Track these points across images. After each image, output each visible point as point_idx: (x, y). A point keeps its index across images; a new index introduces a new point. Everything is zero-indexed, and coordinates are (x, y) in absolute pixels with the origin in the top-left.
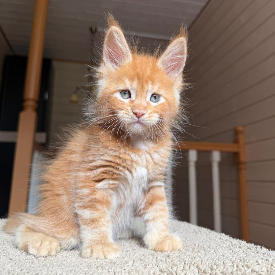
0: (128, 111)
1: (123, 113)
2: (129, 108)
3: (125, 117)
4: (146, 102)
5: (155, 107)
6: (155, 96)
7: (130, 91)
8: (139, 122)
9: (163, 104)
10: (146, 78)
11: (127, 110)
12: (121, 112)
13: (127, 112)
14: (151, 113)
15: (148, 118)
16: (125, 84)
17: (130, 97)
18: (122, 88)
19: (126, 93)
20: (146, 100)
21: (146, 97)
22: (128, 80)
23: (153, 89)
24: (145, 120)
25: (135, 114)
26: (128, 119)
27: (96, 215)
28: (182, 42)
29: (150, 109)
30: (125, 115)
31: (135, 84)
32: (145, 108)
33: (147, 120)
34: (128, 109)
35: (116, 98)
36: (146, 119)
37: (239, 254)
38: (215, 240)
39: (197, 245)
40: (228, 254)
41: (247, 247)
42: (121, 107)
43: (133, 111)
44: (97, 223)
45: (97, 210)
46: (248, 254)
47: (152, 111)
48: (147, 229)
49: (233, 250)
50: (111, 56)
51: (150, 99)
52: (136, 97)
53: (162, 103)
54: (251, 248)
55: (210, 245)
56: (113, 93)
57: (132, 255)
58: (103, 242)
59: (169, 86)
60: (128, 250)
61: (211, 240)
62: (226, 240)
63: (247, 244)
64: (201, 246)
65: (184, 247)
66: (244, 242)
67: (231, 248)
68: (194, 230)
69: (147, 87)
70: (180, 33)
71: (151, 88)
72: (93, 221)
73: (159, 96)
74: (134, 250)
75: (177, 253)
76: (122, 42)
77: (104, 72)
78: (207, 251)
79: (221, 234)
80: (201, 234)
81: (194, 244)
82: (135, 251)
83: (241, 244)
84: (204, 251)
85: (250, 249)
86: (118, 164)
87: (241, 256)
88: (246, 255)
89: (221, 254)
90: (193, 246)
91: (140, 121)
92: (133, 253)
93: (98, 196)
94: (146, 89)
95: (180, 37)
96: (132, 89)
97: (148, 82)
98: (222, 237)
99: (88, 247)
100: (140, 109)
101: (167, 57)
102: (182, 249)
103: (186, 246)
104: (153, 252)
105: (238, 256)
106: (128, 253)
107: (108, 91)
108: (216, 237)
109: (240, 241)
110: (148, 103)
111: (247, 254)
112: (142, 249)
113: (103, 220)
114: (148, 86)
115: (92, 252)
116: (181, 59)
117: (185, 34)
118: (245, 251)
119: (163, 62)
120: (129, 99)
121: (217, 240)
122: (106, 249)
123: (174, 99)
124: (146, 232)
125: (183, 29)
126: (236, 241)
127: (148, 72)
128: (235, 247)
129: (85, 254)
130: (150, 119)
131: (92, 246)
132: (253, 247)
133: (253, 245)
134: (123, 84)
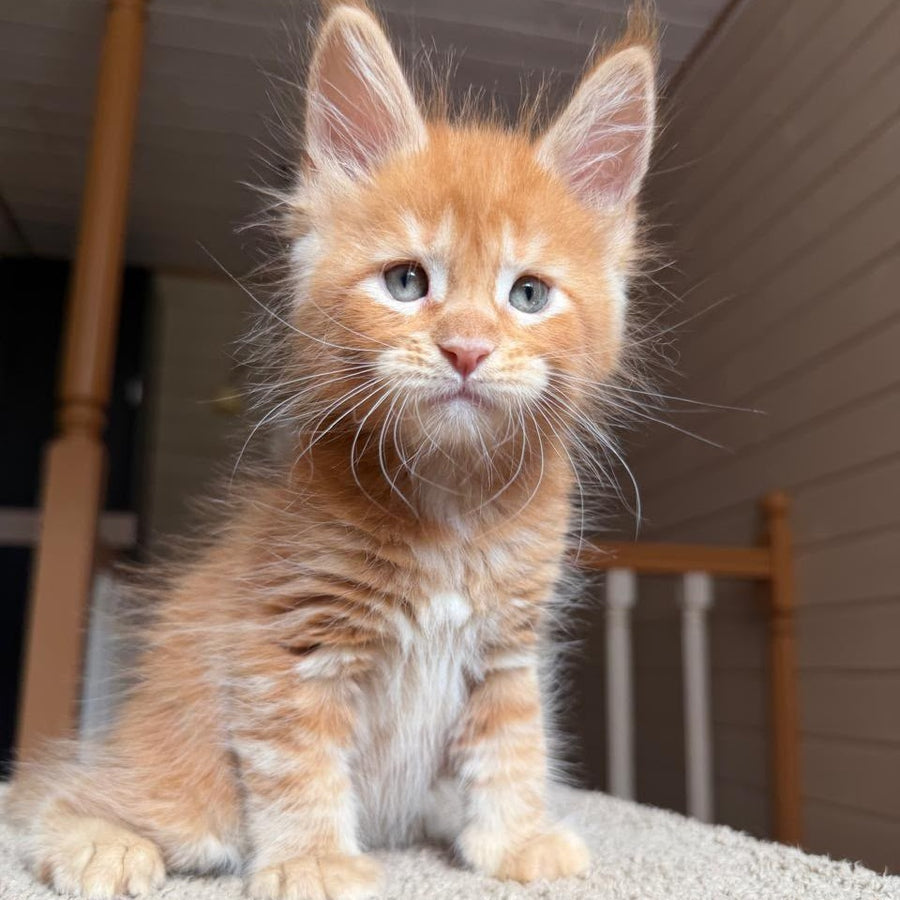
0: (418, 350)
1: (399, 359)
2: (423, 337)
3: (409, 374)
4: (495, 306)
5: (532, 330)
6: (530, 287)
7: (423, 266)
8: (465, 394)
9: (561, 319)
10: (488, 208)
11: (414, 345)
12: (392, 353)
13: (414, 354)
14: (520, 353)
15: (503, 369)
16: (401, 235)
17: (424, 290)
18: (388, 253)
19: (407, 275)
20: (492, 299)
21: (491, 289)
22: (414, 221)
23: (520, 255)
24: (492, 381)
25: (450, 355)
26: (421, 382)
27: (293, 764)
28: (635, 68)
29: (511, 335)
30: (405, 367)
31: (445, 236)
32: (491, 330)
33: (500, 381)
34: (415, 342)
35: (368, 301)
36: (497, 376)
37: (780, 887)
38: (698, 847)
39: (638, 860)
40: (745, 886)
41: (807, 865)
42: (390, 332)
43: (439, 346)
44: (295, 790)
45: (298, 748)
46: (808, 888)
47: (519, 344)
48: (471, 813)
49: (758, 875)
50: (340, 133)
51: (508, 296)
52: (449, 286)
53: (559, 315)
54: (820, 870)
55: (682, 860)
56: (353, 282)
57: (420, 891)
58: (322, 853)
59: (587, 247)
60: (409, 874)
61: (687, 845)
62: (736, 847)
63: (804, 858)
64: (653, 863)
65: (597, 867)
66: (794, 853)
67: (752, 869)
68: (627, 815)
69: (496, 245)
70: (629, 26)
71: (515, 253)
72: (285, 783)
73: (546, 284)
74: (426, 876)
75: (573, 886)
76: (381, 71)
77: (313, 205)
78: (671, 879)
79: (718, 828)
80: (651, 827)
81: (626, 856)
82: (431, 880)
83: (784, 858)
84: (661, 879)
85: (816, 871)
86: (368, 591)
87: (786, 892)
88: (803, 891)
89: (721, 888)
90: (625, 863)
91: (472, 389)
92: (426, 886)
93: (303, 700)
94: (493, 253)
95: (629, 44)
96: (435, 258)
97: (499, 223)
98: (720, 838)
99: (270, 868)
100: (468, 335)
101: (575, 130)
102: (588, 874)
103: (603, 865)
104: (490, 882)
105: (776, 892)
106: (409, 886)
107: (332, 276)
108: (701, 837)
109: (783, 849)
110: (502, 314)
111: (806, 886)
112: (454, 873)
113: (316, 783)
114: (500, 240)
115: (283, 882)
116: (634, 139)
117: (650, 34)
118: (798, 876)
119: (559, 151)
120: (422, 301)
121: (703, 844)
122: (331, 872)
123: (607, 304)
124: (466, 823)
125: (642, 14)
126: (768, 850)
127: (499, 184)
128: (765, 866)
129: (260, 888)
130: (515, 376)
131: (282, 866)
132: (825, 866)
133: (825, 860)
134: (391, 237)
